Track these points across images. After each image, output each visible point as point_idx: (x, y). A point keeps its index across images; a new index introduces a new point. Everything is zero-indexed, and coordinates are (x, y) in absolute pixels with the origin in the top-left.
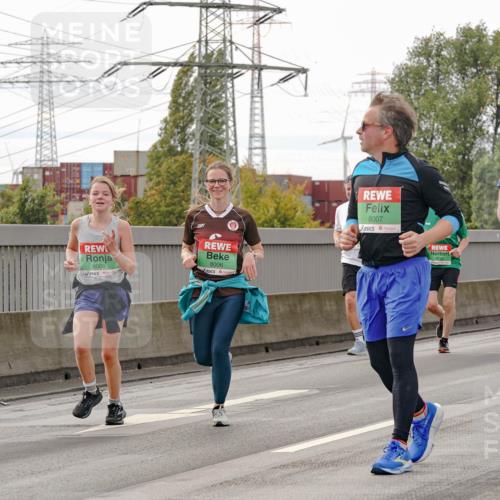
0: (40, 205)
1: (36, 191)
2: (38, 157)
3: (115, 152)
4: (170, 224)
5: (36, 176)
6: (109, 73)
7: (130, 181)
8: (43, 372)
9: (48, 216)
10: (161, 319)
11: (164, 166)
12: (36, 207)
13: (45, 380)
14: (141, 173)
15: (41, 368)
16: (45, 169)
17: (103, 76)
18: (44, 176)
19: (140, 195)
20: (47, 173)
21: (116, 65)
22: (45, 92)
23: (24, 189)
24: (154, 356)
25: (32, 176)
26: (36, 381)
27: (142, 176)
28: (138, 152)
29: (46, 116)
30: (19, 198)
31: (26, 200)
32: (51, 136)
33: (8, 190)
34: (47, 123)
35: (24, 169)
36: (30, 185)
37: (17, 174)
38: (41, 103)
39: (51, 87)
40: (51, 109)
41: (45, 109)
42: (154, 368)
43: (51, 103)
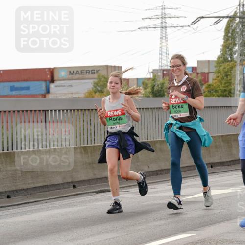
0: (162, 88)
1: (159, 81)
2: (160, 64)
3: (198, 61)
4: (226, 96)
5: (159, 74)
6: (194, 22)
7: (205, 75)
8: (165, 170)
9: (166, 93)
10: (222, 143)
11: (222, 68)
12: (159, 89)
13: (166, 174)
14: (210, 71)
15: (163, 168)
16: (163, 70)
17: (192, 24)
18: (163, 74)
19: (211, 81)
20: (165, 72)
21: (198, 18)
22: (164, 32)
23: (154, 80)
24: (218, 161)
25: (157, 74)
26: (161, 174)
27: (211, 72)
28: (209, 61)
29: (163, 44)
30: (151, 84)
31: (155, 86)
32: (166, 54)
33: (146, 81)
34: (164, 47)
35: (153, 70)
36: (156, 78)
37: (150, 73)
38: (162, 38)
39: (166, 30)
40: (166, 41)
41: (164, 41)
42: (219, 167)
43: (166, 38)
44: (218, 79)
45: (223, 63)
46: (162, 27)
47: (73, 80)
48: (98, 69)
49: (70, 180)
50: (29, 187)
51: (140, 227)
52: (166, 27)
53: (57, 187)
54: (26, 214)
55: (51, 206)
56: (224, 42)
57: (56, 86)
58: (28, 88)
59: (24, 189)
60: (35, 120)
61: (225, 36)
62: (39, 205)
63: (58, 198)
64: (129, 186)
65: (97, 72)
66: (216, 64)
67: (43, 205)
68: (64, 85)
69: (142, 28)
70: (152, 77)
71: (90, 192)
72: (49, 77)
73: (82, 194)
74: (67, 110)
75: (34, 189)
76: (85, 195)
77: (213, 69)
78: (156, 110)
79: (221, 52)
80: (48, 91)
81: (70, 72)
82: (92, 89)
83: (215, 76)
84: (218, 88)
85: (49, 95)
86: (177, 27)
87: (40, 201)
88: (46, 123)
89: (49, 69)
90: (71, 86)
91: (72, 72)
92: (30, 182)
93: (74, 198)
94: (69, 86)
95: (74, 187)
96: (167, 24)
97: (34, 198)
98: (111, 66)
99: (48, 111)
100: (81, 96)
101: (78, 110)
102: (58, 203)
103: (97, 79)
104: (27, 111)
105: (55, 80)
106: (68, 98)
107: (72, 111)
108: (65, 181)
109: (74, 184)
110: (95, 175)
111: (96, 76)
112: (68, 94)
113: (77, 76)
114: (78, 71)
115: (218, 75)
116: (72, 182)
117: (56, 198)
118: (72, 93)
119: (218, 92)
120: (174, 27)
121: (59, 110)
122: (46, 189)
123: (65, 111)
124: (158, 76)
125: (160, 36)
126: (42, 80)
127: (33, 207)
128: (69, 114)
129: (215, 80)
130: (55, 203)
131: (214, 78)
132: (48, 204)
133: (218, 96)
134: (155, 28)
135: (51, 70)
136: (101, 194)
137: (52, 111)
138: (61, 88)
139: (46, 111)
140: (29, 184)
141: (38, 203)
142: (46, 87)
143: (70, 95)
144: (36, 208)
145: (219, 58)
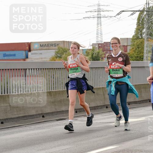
0: (98, 55)
1: (96, 51)
2: (97, 40)
5: (96, 46)
6: (118, 14)
7: (125, 47)
8: (100, 106)
9: (100, 59)
11: (136, 42)
12: (97, 56)
13: (100, 108)
15: (99, 105)
16: (99, 44)
17: (117, 15)
18: (99, 47)
19: (128, 51)
20: (100, 45)
21: (120, 12)
22: (99, 20)
23: (93, 50)
24: (133, 101)
25: (95, 46)
26: (97, 109)
27: (129, 46)
28: (127, 38)
29: (99, 28)
30: (91, 53)
31: (93, 54)
32: (101, 34)
33: (88, 51)
34: (100, 30)
35: (93, 44)
36: (95, 49)
37: (91, 46)
38: (98, 24)
39: (101, 19)
40: (101, 26)
41: (99, 26)
42: (133, 105)
43: (101, 24)
44: (133, 50)
45: (136, 39)
46: (98, 17)
47: (42, 50)
48: (58, 43)
49: (41, 113)
50: (15, 117)
51: (85, 142)
52: (100, 17)
53: (32, 117)
55: (29, 128)
56: (137, 27)
57: (32, 54)
58: (14, 55)
59: (12, 118)
60: (19, 75)
61: (137, 23)
62: (21, 128)
63: (33, 124)
64: (77, 116)
65: (57, 45)
66: (131, 40)
67: (24, 128)
68: (37, 53)
69: (85, 18)
70: (92, 48)
71: (53, 120)
72: (27, 48)
73: (48, 121)
74: (39, 69)
75: (18, 118)
76: (50, 122)
77: (130, 43)
78: (94, 69)
79: (135, 33)
80: (27, 57)
81: (41, 45)
82: (55, 55)
83: (131, 48)
84: (133, 55)
85: (28, 59)
86: (107, 17)
87: (22, 125)
88: (25, 77)
89: (28, 43)
90: (41, 54)
91: (42, 45)
92: (16, 113)
93: (43, 124)
94: (40, 54)
95: (43, 117)
96: (101, 15)
97: (18, 123)
98: (66, 41)
99: (27, 69)
100: (48, 60)
101: (46, 69)
102: (33, 127)
103: (58, 49)
104: (14, 69)
105: (32, 50)
106: (39, 61)
107: (42, 69)
108: (37, 113)
109: (43, 115)
110: (56, 109)
111: (57, 47)
112: (40, 59)
113: (45, 48)
114: (45, 44)
115: (133, 47)
116: (42, 114)
117: (32, 124)
118: (42, 58)
119: (133, 58)
120: (106, 17)
121: (34, 69)
122: (26, 118)
123: (38, 69)
124: (96, 48)
125: (97, 23)
126: (23, 50)
128: (40, 71)
129: (131, 50)
130: (31, 127)
131: (131, 49)
132: (27, 127)
133: (133, 60)
134: (94, 18)
135: (29, 44)
136: (60, 121)
137: (29, 69)
138: (35, 55)
139: (25, 70)
140: (15, 115)
141: (21, 127)
143: (41, 60)
144: (19, 130)
145: (133, 36)
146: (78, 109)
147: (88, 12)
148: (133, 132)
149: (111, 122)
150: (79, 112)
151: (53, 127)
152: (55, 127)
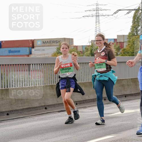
1: (95, 47)
3: (117, 36)
6: (115, 13)
7: (122, 44)
10: (131, 83)
11: (131, 39)
19: (125, 47)
21: (117, 11)
22: (98, 19)
23: (92, 46)
24: (129, 93)
25: (94, 43)
27: (125, 42)
28: (124, 35)
29: (98, 26)
30: (90, 49)
31: (92, 50)
32: (99, 31)
33: (87, 47)
34: (98, 28)
35: (92, 41)
36: (93, 45)
37: (90, 42)
38: (96, 22)
40: (99, 24)
41: (97, 24)
42: (130, 97)
43: (99, 22)
44: (129, 46)
45: (132, 36)
46: (96, 16)
47: (45, 46)
48: (59, 40)
49: (43, 105)
50: (20, 109)
51: (84, 132)
52: (99, 16)
54: (18, 124)
55: (32, 119)
56: (133, 24)
57: (35, 50)
58: (19, 51)
60: (23, 70)
61: (133, 21)
62: (25, 119)
65: (59, 42)
66: (128, 37)
67: (28, 119)
68: (40, 49)
69: (85, 16)
70: (91, 44)
71: (55, 112)
72: (31, 45)
73: (50, 112)
74: (41, 64)
75: (23, 110)
76: (52, 113)
77: (126, 40)
79: (130, 30)
80: (31, 53)
81: (43, 42)
82: (56, 51)
83: (127, 44)
84: (129, 51)
85: (31, 55)
86: (105, 15)
87: (26, 117)
88: (29, 71)
89: (31, 40)
90: (44, 50)
91: (44, 42)
94: (43, 50)
95: (46, 108)
96: (99, 14)
97: (22, 115)
98: (67, 39)
99: (30, 64)
100: (50, 56)
101: (48, 64)
102: (36, 118)
104: (18, 65)
105: (35, 47)
106: (42, 57)
107: (45, 64)
108: (40, 105)
109: (46, 107)
110: (58, 101)
111: (58, 44)
112: (42, 54)
113: (48, 44)
114: (48, 41)
115: (129, 44)
116: (44, 106)
117: (35, 115)
118: (44, 54)
119: (129, 53)
120: (104, 16)
121: (37, 64)
122: (30, 110)
124: (94, 44)
126: (27, 47)
127: (22, 120)
128: (43, 66)
129: (127, 46)
133: (129, 56)
134: (92, 16)
136: (61, 113)
137: (33, 64)
138: (38, 51)
139: (29, 65)
140: (20, 107)
141: (25, 118)
142: (29, 51)
143: (43, 55)
144: (24, 121)
145: (130, 33)
146: (78, 101)
147: (87, 11)
148: (129, 123)
149: (109, 114)
150: (79, 104)
151: (55, 118)
152: (57, 118)
